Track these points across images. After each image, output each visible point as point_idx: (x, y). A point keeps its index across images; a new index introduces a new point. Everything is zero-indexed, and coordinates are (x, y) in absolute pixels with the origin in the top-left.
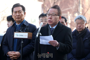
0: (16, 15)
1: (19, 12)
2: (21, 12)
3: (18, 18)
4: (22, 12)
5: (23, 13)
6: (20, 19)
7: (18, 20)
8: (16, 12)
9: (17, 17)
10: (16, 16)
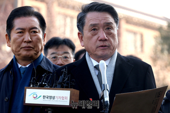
0: (22, 38)
1: (32, 30)
2: (37, 30)
3: (28, 49)
4: (39, 31)
6: (32, 53)
7: (28, 54)
8: (22, 31)
9: (24, 45)
10: (23, 41)
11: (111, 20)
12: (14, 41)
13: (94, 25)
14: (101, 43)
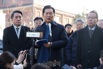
1: (51, 13)
5: (53, 15)
8: (47, 13)
11: (21, 15)
12: (45, 16)
13: (16, 16)
14: (18, 21)
